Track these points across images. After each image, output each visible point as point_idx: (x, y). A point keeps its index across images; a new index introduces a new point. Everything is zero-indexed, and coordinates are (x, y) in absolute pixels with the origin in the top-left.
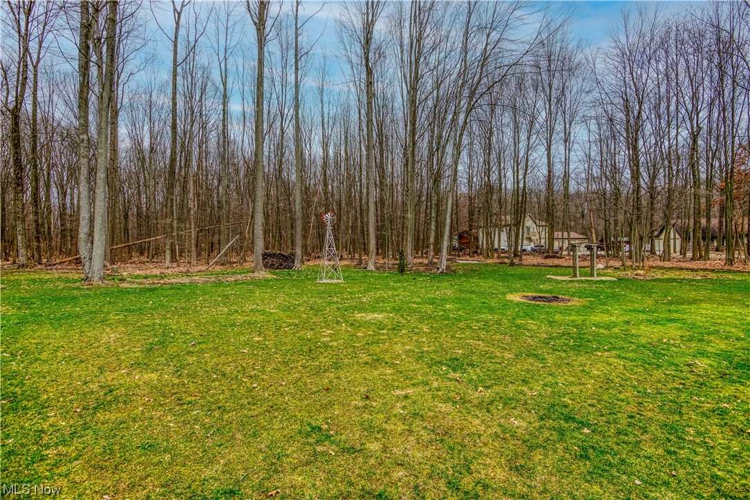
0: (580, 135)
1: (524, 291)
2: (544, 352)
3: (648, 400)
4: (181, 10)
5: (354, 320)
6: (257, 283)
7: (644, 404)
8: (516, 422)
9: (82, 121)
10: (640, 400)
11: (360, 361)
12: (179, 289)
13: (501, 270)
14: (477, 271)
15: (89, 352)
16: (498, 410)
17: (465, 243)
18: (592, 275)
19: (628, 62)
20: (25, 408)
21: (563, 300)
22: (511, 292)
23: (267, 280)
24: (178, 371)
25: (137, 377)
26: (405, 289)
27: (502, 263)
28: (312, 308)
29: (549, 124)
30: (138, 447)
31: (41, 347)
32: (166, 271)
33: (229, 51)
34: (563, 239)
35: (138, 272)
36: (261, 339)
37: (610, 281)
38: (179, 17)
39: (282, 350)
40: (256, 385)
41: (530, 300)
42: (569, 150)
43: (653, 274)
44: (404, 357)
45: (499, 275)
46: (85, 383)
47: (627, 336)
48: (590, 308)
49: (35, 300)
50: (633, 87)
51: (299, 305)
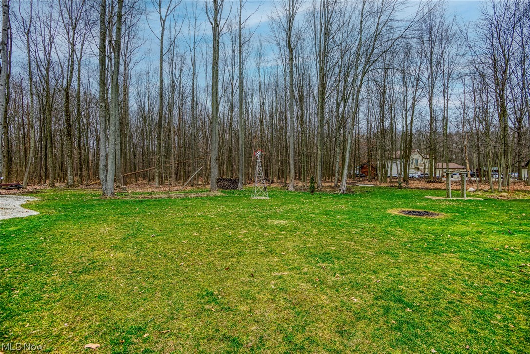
0: (456, 88)
1: (403, 207)
2: (399, 252)
3: (471, 291)
4: (165, 18)
5: (266, 224)
6: (209, 199)
7: (467, 294)
8: (355, 300)
9: (101, 94)
10: (464, 291)
11: (258, 251)
12: (158, 201)
13: (390, 191)
14: (371, 192)
15: (90, 238)
16: (345, 290)
17: (365, 171)
18: (463, 196)
19: (495, 30)
20: (41, 270)
21: (432, 214)
22: (392, 208)
23: (217, 197)
24: (138, 252)
25: (112, 255)
26: (311, 203)
27: (392, 186)
28: (239, 215)
29: (430, 81)
30: (96, 297)
31: (63, 234)
32: (155, 190)
33: (197, 44)
34: (442, 168)
35: (138, 190)
36: (198, 234)
37: (477, 201)
38: (164, 23)
39: (208, 242)
40: (183, 264)
41: (406, 214)
42: (448, 100)
43: (516, 196)
44: (291, 250)
45: (387, 195)
46: (81, 257)
47: (475, 243)
48: (454, 221)
49: (70, 207)
50: (500, 49)
51: (231, 213)
